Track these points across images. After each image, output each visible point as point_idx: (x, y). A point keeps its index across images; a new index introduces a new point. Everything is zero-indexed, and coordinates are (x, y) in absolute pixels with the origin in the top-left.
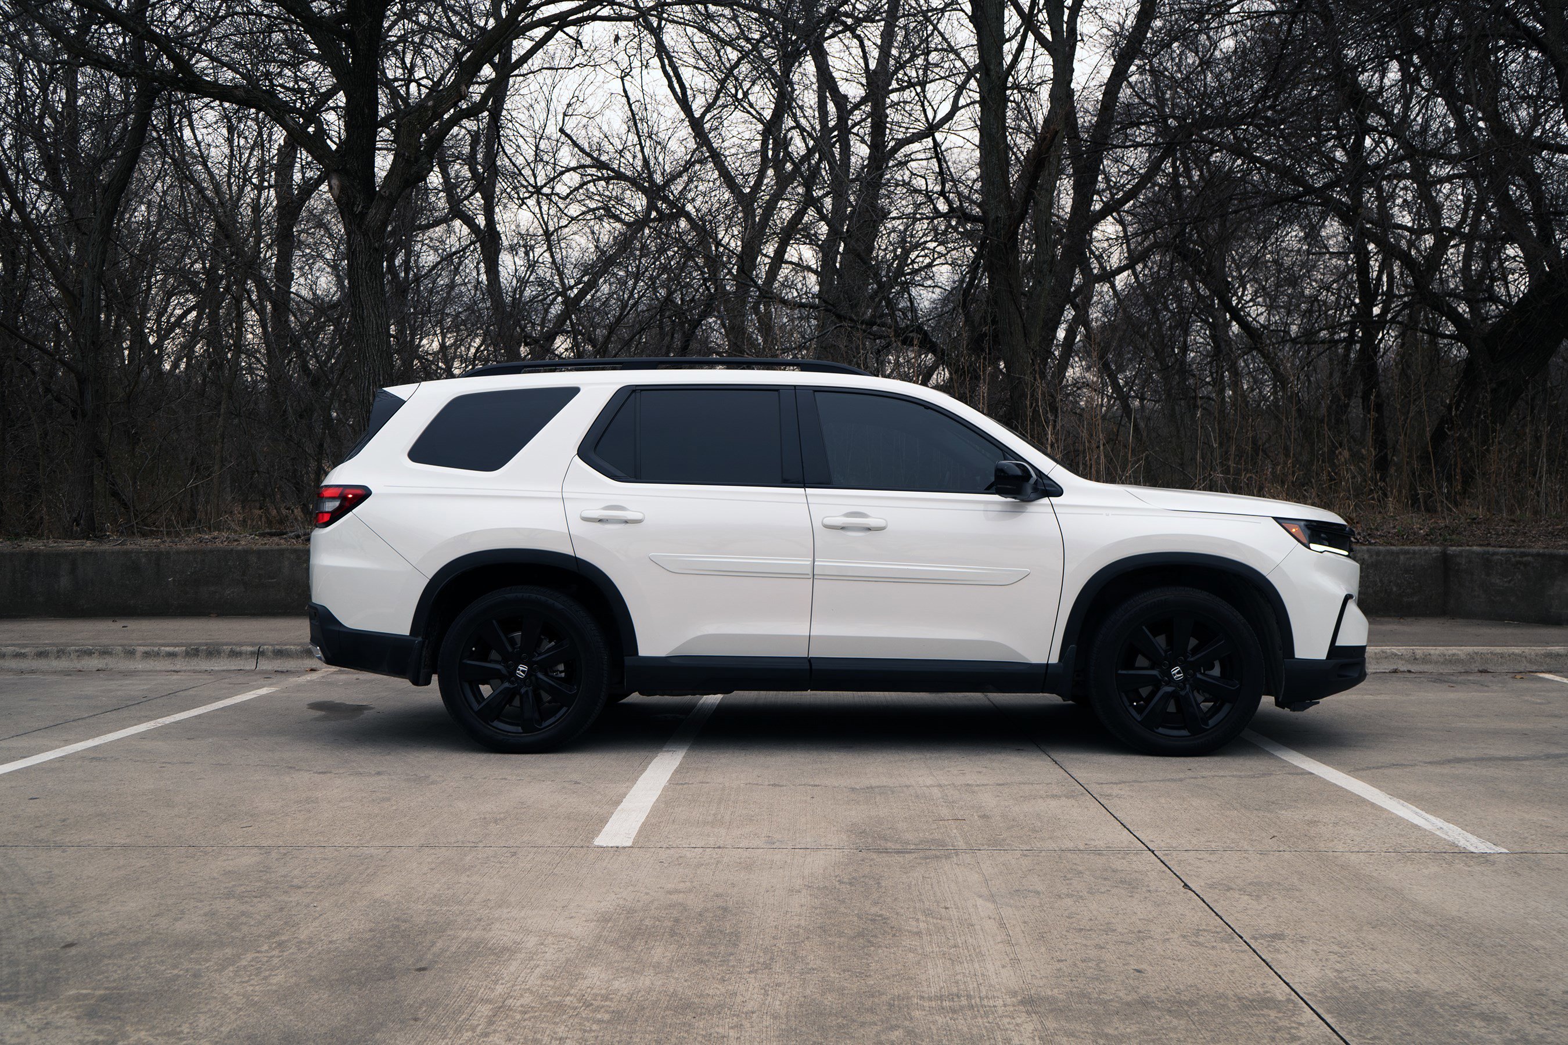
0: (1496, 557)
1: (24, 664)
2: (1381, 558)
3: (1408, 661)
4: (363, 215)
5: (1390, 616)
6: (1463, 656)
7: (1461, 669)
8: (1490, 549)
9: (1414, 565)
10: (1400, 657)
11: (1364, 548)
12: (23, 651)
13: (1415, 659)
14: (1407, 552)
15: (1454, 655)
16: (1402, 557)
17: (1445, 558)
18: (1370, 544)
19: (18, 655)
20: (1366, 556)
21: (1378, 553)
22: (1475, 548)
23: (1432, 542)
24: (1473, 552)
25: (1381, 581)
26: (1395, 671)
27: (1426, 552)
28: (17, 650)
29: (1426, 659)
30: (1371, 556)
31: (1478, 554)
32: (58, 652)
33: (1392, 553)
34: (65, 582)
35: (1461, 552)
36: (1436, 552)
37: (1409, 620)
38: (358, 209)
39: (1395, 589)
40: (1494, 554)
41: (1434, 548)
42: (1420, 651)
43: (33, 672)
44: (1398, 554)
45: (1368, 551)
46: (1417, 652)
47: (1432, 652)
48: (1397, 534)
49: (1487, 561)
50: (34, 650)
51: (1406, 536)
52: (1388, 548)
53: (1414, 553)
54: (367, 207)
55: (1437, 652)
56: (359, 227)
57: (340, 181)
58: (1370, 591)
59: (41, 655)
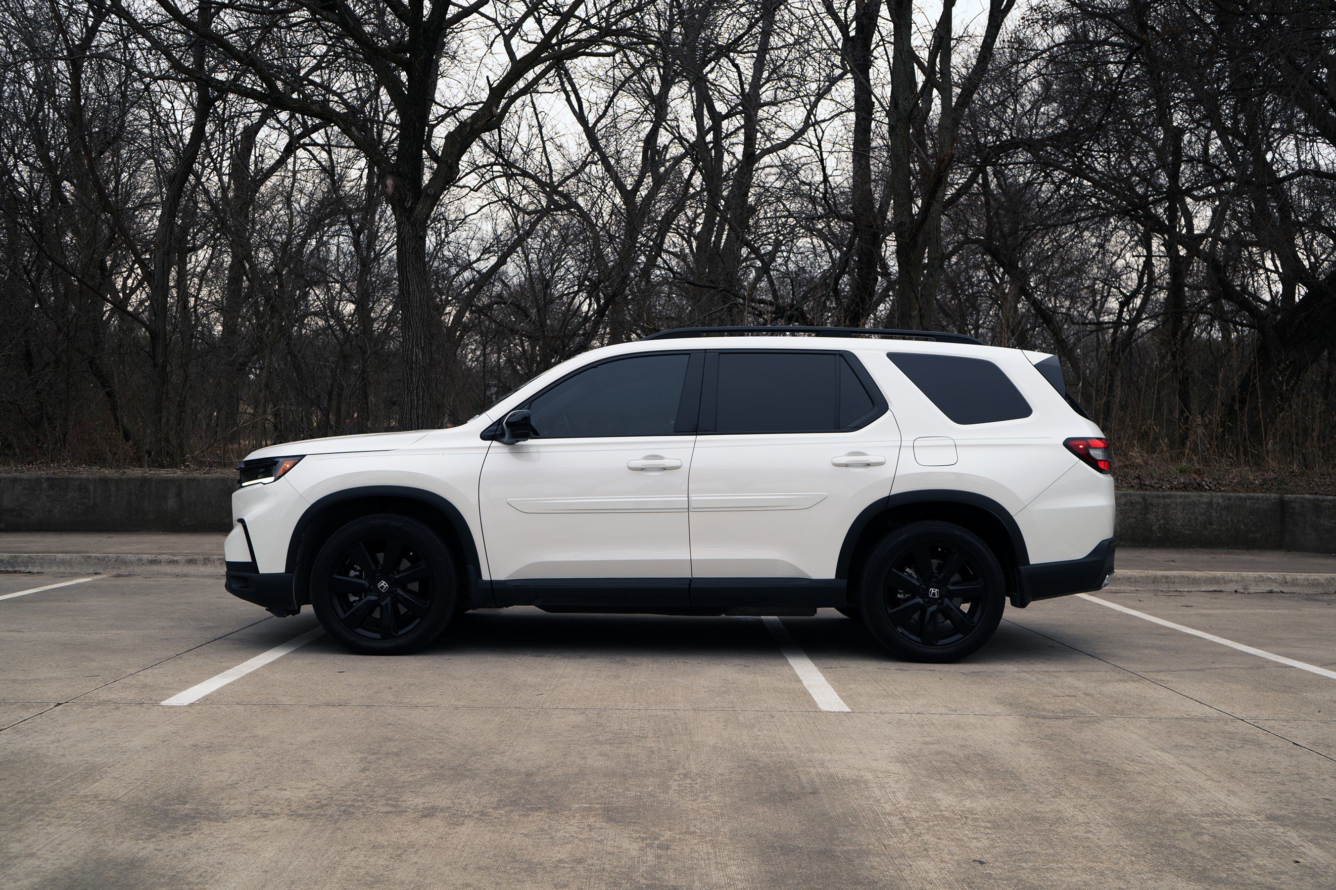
0: (1324, 504)
1: (177, 569)
2: (1232, 502)
3: (1280, 584)
4: (412, 209)
5: (1238, 549)
6: (1322, 581)
7: (1320, 590)
8: (1320, 497)
9: (1258, 509)
10: (1274, 581)
11: (1219, 494)
12: (176, 559)
13: (1286, 582)
14: (1252, 498)
15: (1315, 580)
16: (1248, 502)
17: (1282, 504)
18: (1221, 491)
19: (172, 562)
20: (1220, 501)
21: (1230, 498)
22: (1307, 496)
23: (1268, 490)
24: (1306, 499)
25: (1232, 520)
26: (1271, 592)
27: (1267, 499)
28: (171, 558)
29: (1294, 583)
30: (1224, 501)
31: (1309, 500)
32: (204, 560)
33: (1240, 498)
34: (171, 503)
35: (1295, 499)
36: (1275, 498)
37: (1255, 552)
38: (408, 205)
39: (1242, 527)
40: (1323, 501)
41: (1273, 495)
42: (1289, 576)
43: (184, 575)
44: (1245, 499)
45: (1222, 496)
46: (1287, 577)
47: (1299, 577)
48: (1238, 483)
49: (1317, 507)
50: (185, 558)
51: (1245, 485)
52: (1237, 494)
53: (1258, 498)
54: (415, 203)
55: (1303, 578)
56: (409, 219)
57: (395, 181)
58: (1223, 528)
59: (191, 562)
